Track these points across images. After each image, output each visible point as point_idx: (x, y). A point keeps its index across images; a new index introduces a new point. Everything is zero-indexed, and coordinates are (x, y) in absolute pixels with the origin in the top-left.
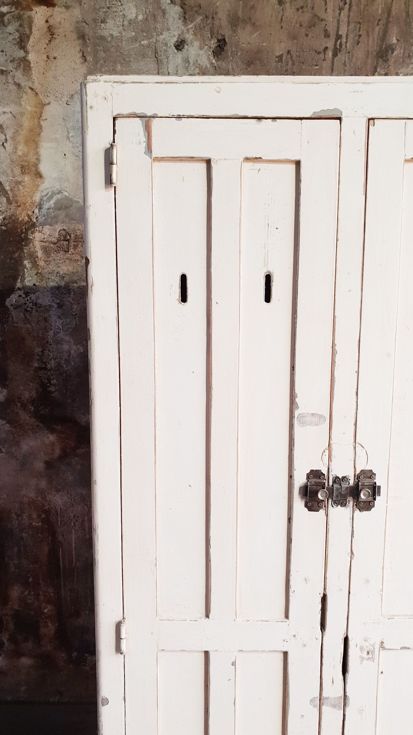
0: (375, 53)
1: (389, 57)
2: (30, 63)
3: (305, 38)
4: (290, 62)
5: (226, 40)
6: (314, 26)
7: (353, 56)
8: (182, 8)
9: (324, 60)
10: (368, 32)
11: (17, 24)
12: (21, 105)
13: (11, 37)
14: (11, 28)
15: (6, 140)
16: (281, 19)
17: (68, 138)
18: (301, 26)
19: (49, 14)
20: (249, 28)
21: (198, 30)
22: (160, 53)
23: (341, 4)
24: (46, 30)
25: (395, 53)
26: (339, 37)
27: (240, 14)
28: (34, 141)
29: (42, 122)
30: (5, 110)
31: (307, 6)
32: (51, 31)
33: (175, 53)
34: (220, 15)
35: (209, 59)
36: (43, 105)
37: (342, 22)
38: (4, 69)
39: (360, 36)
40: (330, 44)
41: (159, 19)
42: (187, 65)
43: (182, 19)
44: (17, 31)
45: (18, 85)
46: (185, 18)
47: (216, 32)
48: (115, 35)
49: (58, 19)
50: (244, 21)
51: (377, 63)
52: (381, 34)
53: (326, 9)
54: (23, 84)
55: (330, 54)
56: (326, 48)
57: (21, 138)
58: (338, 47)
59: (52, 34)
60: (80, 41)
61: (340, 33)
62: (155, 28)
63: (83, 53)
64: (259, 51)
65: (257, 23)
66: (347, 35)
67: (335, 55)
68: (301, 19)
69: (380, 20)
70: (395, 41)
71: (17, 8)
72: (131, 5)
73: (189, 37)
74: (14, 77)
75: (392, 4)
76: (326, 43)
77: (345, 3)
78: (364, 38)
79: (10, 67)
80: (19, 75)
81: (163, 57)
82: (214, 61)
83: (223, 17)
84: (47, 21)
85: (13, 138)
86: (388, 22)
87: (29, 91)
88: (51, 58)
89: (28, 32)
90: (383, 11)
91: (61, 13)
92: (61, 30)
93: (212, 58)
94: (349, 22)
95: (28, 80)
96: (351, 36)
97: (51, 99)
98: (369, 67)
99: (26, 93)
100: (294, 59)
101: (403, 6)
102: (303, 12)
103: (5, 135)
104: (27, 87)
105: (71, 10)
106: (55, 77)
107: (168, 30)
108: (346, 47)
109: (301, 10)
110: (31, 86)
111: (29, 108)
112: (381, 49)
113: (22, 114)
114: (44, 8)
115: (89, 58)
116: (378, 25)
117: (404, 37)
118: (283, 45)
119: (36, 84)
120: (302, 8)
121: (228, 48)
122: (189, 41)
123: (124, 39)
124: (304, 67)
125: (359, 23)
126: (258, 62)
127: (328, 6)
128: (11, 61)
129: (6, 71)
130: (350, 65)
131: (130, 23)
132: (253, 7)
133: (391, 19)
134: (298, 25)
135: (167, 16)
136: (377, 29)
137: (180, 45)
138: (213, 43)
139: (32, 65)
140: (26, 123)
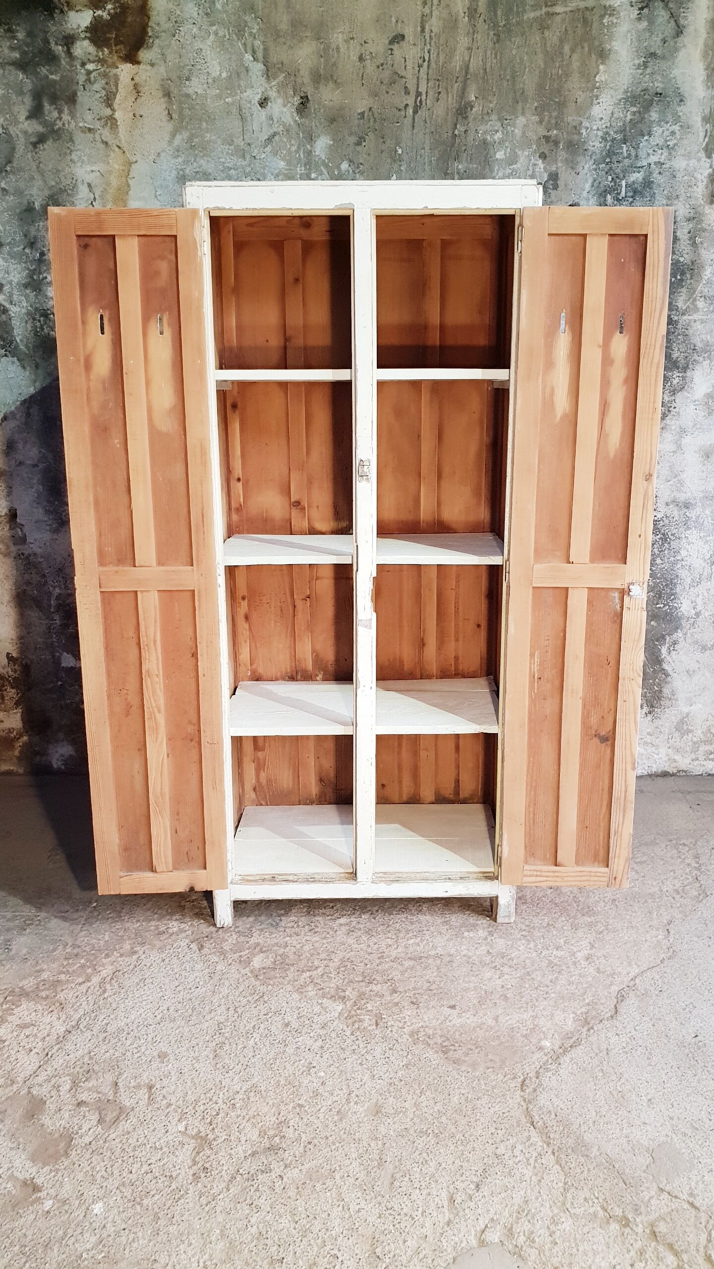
0: (454, 110)
1: (468, 114)
2: (117, 122)
3: (386, 95)
4: (372, 120)
5: (309, 97)
6: (394, 83)
7: (433, 112)
8: (265, 65)
9: (405, 117)
10: (447, 90)
11: (104, 82)
12: (108, 163)
13: (98, 95)
14: (97, 86)
15: (95, 199)
16: (362, 76)
17: (156, 196)
18: (382, 83)
19: (134, 72)
20: (331, 85)
21: (282, 87)
22: (244, 111)
23: (421, 61)
24: (132, 88)
25: (474, 110)
26: (419, 94)
27: (322, 72)
28: (122, 199)
29: (129, 181)
30: (93, 168)
31: (387, 63)
32: (137, 89)
33: (259, 111)
34: (302, 72)
35: (292, 116)
36: (130, 164)
37: (422, 78)
38: (92, 127)
39: (440, 92)
40: (410, 100)
41: (242, 75)
42: (271, 122)
43: (265, 76)
44: (104, 89)
45: (106, 143)
46: (269, 74)
47: (298, 90)
48: (199, 92)
49: (144, 78)
50: (327, 80)
51: (457, 120)
52: (460, 93)
53: (405, 67)
54: (110, 143)
55: (410, 111)
56: (407, 105)
57: (109, 197)
58: (418, 104)
59: (138, 92)
60: (166, 99)
61: (420, 90)
62: (239, 86)
63: (169, 111)
64: (341, 108)
65: (339, 81)
66: (427, 92)
67: (415, 112)
68: (381, 76)
69: (458, 77)
70: (474, 98)
71: (103, 65)
72: (214, 62)
73: (272, 94)
74: (101, 135)
75: (470, 61)
76: (406, 100)
77: (424, 61)
78: (443, 95)
79: (98, 125)
80: (106, 134)
81: (248, 114)
82: (297, 118)
83: (305, 76)
84: (133, 79)
85: (102, 197)
86: (466, 80)
87: (117, 149)
88: (138, 116)
89: (114, 90)
90: (461, 69)
91: (147, 70)
92: (146, 88)
93: (295, 115)
94: (428, 80)
95: (115, 138)
96: (431, 93)
97: (138, 157)
98: (449, 124)
99: (114, 151)
100: (376, 116)
101: (481, 63)
102: (383, 69)
103: (94, 194)
104: (114, 145)
105: (156, 67)
106: (141, 136)
107: (252, 87)
108: (426, 104)
109: (381, 68)
110: (118, 144)
111: (117, 167)
112: (460, 106)
113: (110, 173)
114: (129, 65)
115: (175, 116)
116: (456, 82)
117: (483, 94)
118: (365, 102)
119: (123, 142)
120: (382, 65)
121: (312, 106)
122: (272, 98)
123: (209, 96)
124: (385, 124)
125: (438, 80)
126: (341, 119)
127: (407, 63)
128: (98, 119)
129: (93, 129)
130: (430, 122)
131: (214, 81)
132: (334, 64)
133: (469, 76)
134: (378, 83)
135: (250, 74)
136: (456, 85)
137: (263, 103)
138: (297, 100)
139: (119, 123)
140: (115, 182)
